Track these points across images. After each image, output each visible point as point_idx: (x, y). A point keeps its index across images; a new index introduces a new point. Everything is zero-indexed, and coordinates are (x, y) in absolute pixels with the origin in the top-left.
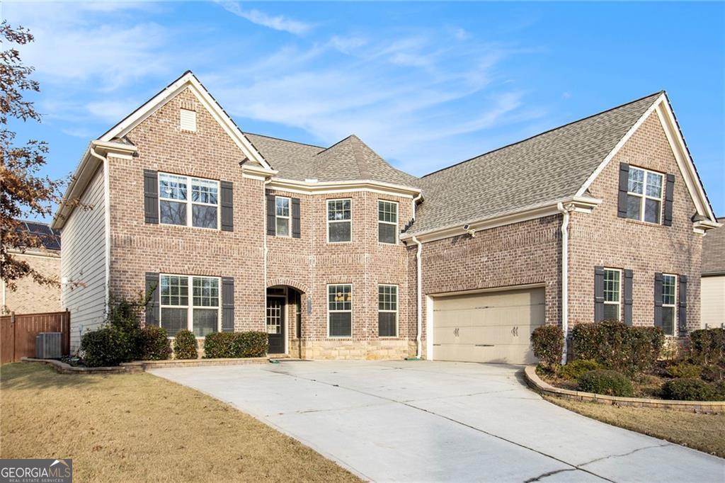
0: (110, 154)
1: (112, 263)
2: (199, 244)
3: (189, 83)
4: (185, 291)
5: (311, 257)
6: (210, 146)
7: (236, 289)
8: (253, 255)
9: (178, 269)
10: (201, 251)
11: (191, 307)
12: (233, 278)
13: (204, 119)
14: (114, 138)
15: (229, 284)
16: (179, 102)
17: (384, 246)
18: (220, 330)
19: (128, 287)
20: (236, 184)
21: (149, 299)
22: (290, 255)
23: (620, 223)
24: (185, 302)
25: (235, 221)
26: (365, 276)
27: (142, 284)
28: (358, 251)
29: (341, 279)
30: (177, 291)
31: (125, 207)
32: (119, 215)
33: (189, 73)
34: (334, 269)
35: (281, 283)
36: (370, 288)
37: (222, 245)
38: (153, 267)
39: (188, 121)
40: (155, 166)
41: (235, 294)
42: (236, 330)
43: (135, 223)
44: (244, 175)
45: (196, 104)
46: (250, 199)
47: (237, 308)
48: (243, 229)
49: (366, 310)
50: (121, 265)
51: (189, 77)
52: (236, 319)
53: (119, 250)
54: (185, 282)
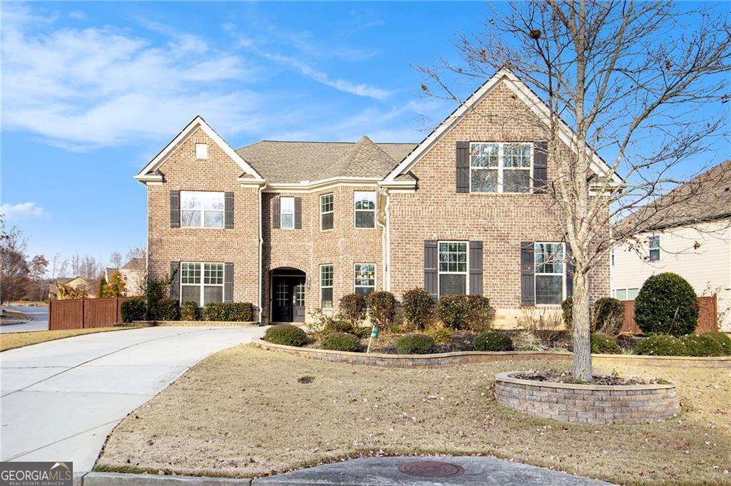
0: (148, 183)
1: (149, 256)
2: (207, 240)
3: (199, 124)
4: (198, 274)
5: (311, 244)
6: (217, 168)
7: (235, 271)
8: (249, 245)
9: (193, 258)
10: (208, 244)
11: (202, 284)
12: (233, 263)
13: (213, 148)
14: (149, 173)
15: (230, 267)
16: (195, 140)
17: (360, 231)
18: (223, 302)
19: (159, 271)
20: (236, 193)
21: (172, 279)
22: (292, 243)
23: (461, 198)
24: (198, 281)
25: (236, 220)
26: (341, 257)
27: (168, 270)
28: (337, 236)
29: (327, 260)
30: (194, 273)
31: (157, 218)
32: (154, 223)
33: (199, 118)
34: (323, 253)
35: (284, 265)
36: (345, 267)
37: (225, 239)
38: (175, 258)
39: (202, 152)
40: (178, 187)
41: (235, 275)
42: (235, 301)
43: (164, 228)
44: (242, 186)
45: (207, 138)
46: (248, 203)
47: (235, 285)
48: (242, 226)
49: (341, 285)
50: (155, 257)
51: (198, 120)
52: (235, 293)
53: (154, 247)
54: (198, 267)
